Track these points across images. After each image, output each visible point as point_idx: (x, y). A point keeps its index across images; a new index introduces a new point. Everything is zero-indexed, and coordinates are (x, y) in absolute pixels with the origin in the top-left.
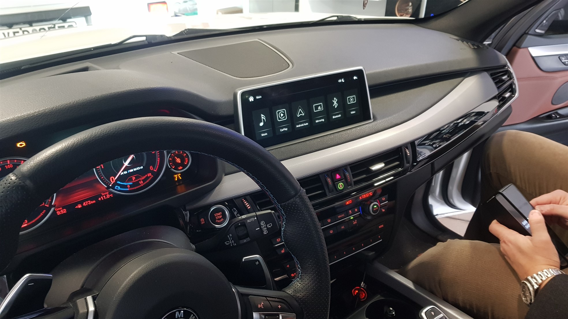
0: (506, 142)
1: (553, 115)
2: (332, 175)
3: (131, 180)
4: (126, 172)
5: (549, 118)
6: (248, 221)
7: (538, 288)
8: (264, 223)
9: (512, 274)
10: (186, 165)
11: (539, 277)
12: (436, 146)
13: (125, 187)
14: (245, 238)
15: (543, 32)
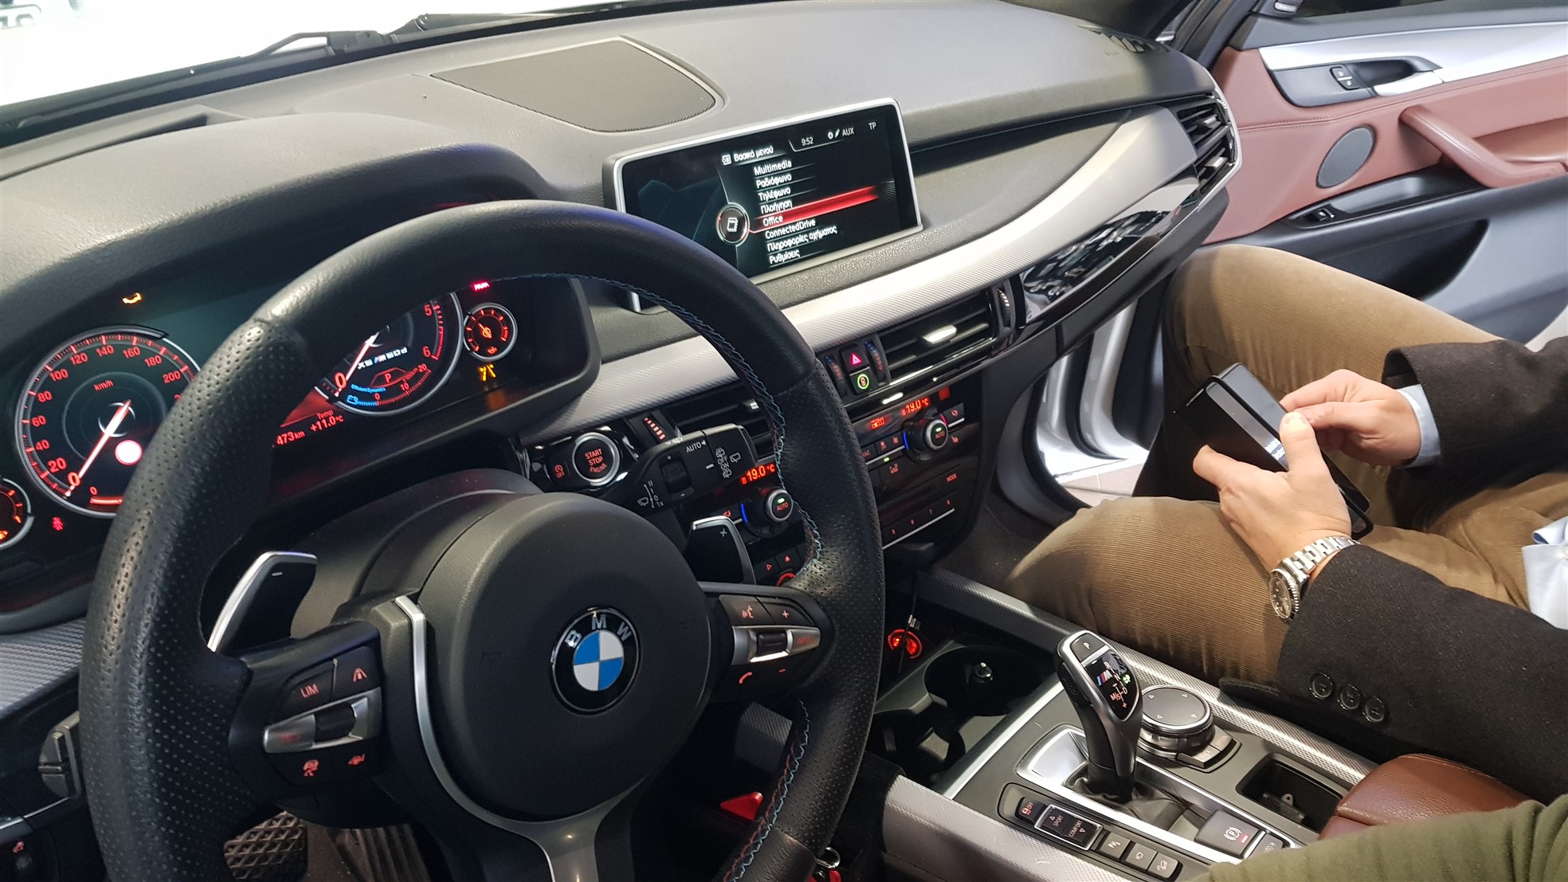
0: (1219, 271)
1: (1321, 214)
2: (841, 356)
3: (381, 381)
4: (369, 363)
5: (1312, 219)
6: (689, 449)
7: (1306, 581)
8: (722, 452)
9: (1247, 561)
10: (506, 344)
11: (1308, 557)
12: (1055, 295)
13: (370, 397)
14: (680, 490)
15: (1292, 9)
